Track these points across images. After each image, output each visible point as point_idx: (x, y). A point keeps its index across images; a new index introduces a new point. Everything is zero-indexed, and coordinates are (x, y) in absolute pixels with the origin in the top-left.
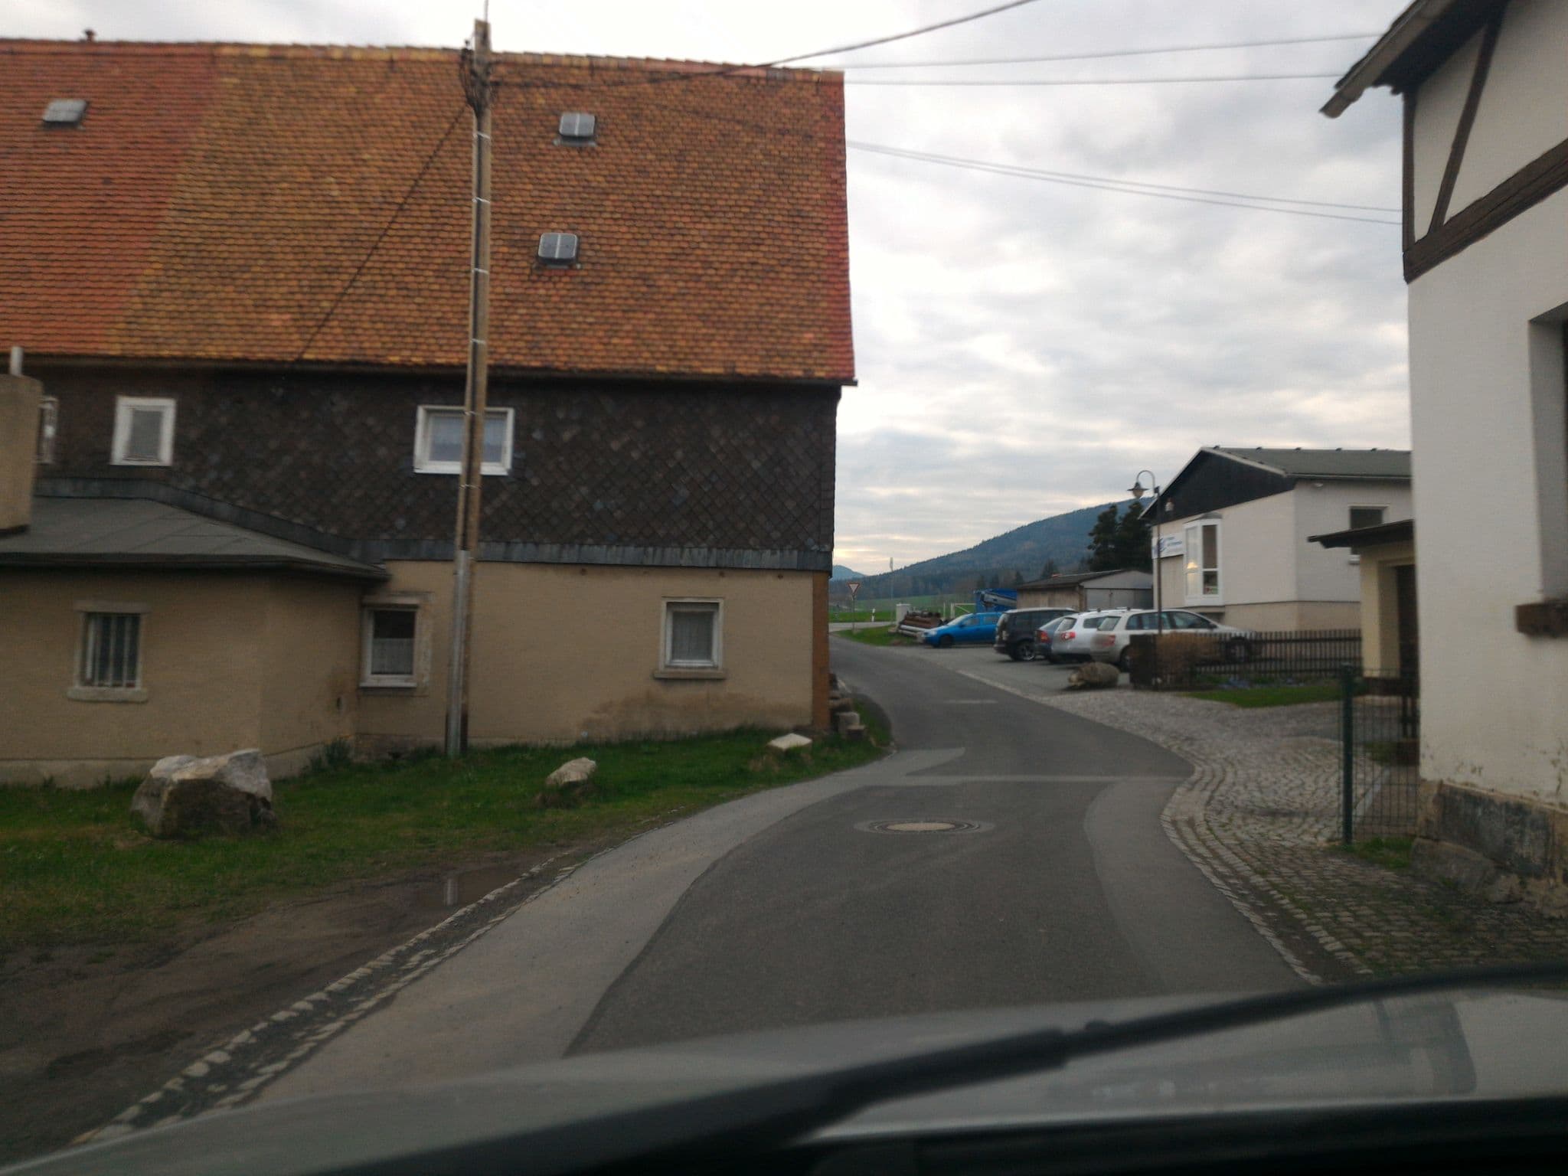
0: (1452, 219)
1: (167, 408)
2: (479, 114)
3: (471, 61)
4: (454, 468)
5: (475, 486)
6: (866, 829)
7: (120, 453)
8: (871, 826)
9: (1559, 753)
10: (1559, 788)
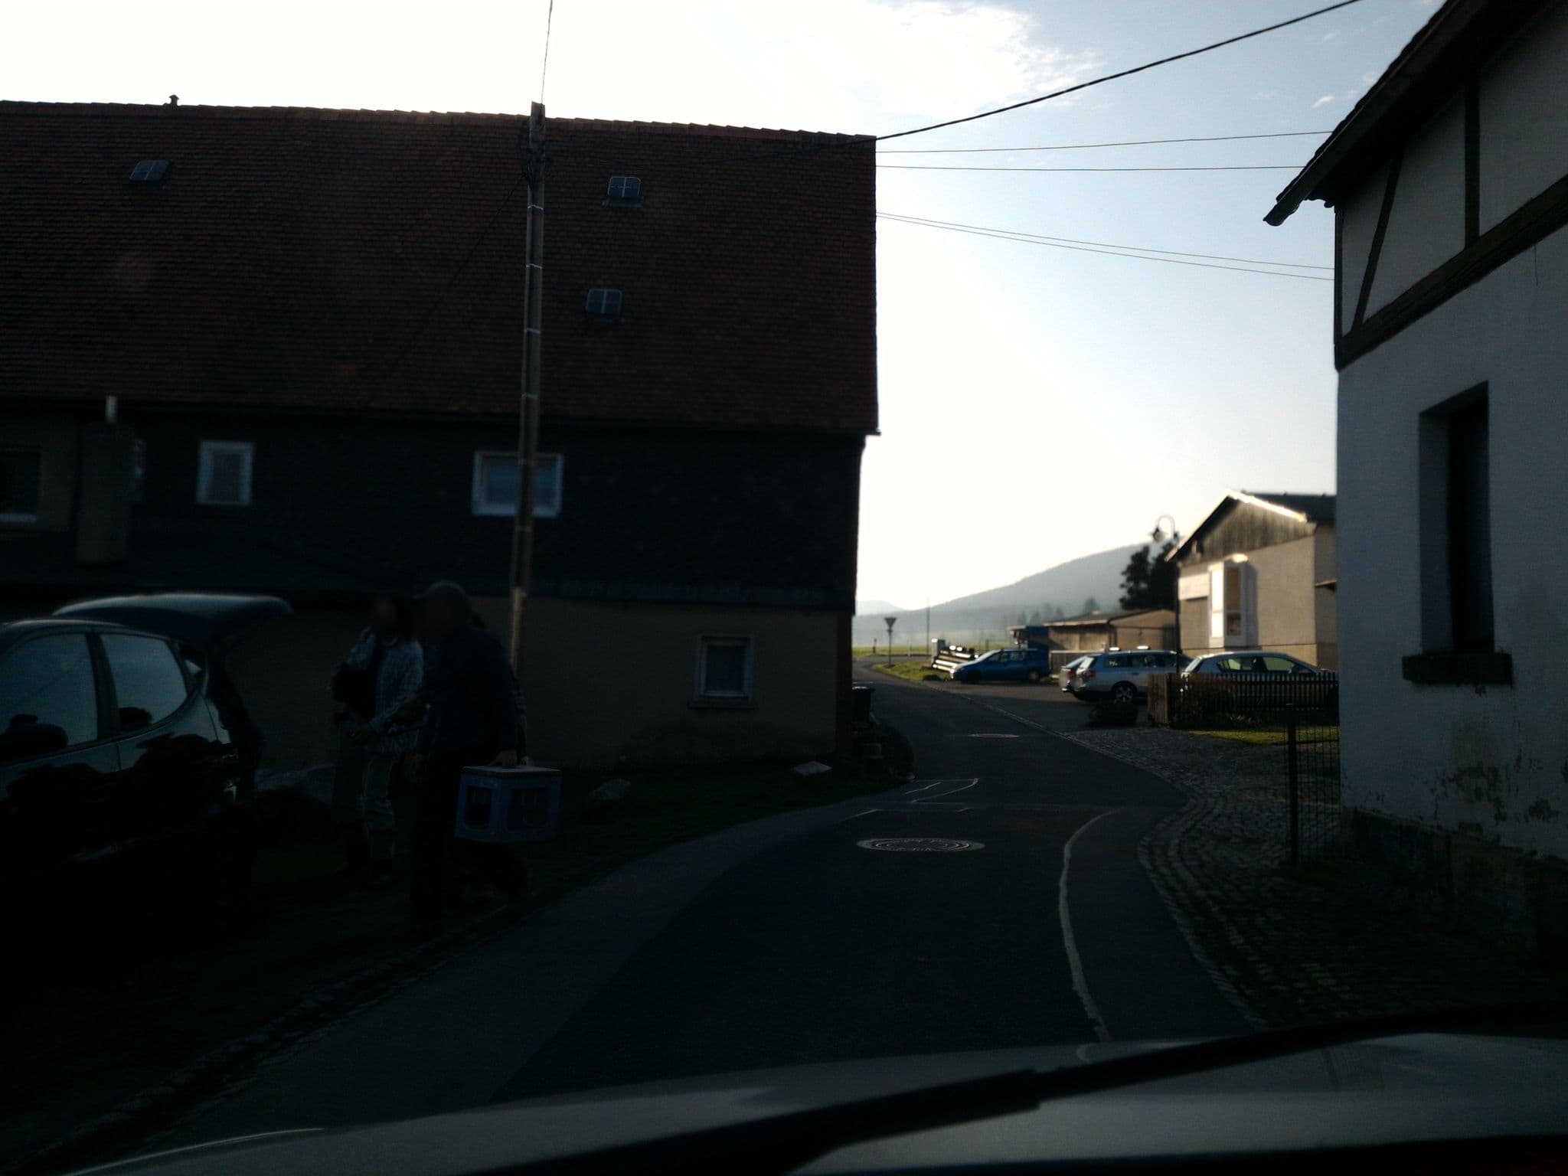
0: (1368, 320)
1: (245, 451)
2: (534, 189)
3: (527, 139)
4: (508, 510)
5: (528, 529)
6: (869, 847)
7: (203, 493)
8: (873, 844)
9: (1436, 783)
10: (1436, 812)
